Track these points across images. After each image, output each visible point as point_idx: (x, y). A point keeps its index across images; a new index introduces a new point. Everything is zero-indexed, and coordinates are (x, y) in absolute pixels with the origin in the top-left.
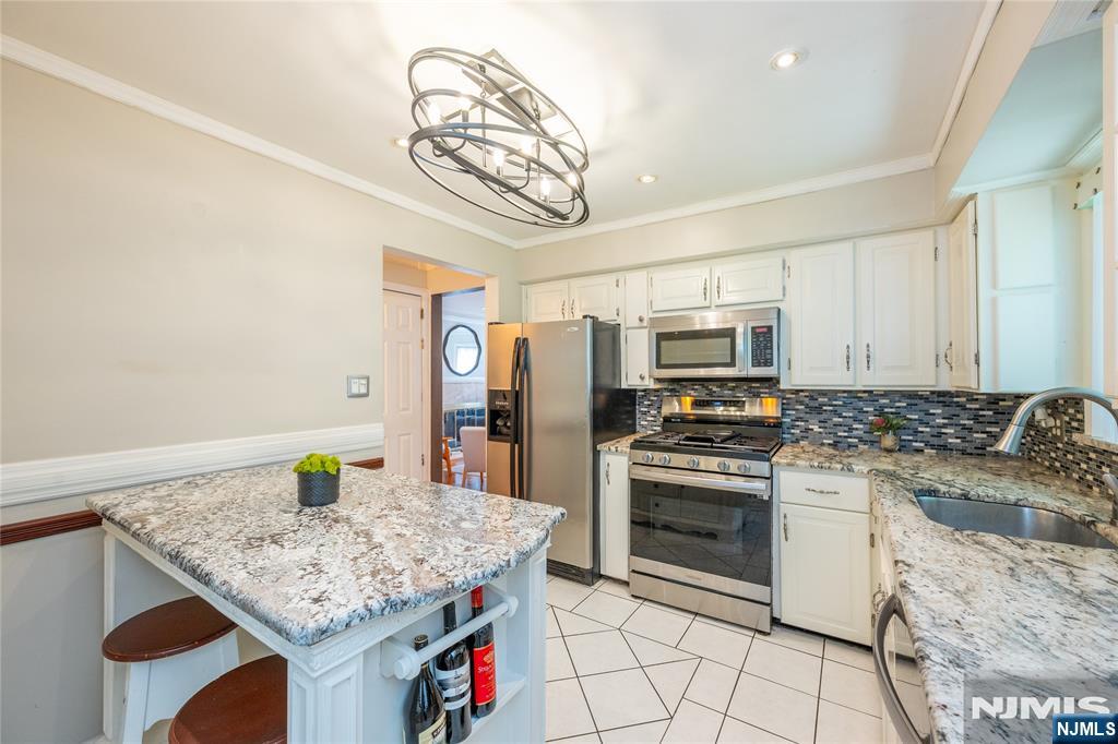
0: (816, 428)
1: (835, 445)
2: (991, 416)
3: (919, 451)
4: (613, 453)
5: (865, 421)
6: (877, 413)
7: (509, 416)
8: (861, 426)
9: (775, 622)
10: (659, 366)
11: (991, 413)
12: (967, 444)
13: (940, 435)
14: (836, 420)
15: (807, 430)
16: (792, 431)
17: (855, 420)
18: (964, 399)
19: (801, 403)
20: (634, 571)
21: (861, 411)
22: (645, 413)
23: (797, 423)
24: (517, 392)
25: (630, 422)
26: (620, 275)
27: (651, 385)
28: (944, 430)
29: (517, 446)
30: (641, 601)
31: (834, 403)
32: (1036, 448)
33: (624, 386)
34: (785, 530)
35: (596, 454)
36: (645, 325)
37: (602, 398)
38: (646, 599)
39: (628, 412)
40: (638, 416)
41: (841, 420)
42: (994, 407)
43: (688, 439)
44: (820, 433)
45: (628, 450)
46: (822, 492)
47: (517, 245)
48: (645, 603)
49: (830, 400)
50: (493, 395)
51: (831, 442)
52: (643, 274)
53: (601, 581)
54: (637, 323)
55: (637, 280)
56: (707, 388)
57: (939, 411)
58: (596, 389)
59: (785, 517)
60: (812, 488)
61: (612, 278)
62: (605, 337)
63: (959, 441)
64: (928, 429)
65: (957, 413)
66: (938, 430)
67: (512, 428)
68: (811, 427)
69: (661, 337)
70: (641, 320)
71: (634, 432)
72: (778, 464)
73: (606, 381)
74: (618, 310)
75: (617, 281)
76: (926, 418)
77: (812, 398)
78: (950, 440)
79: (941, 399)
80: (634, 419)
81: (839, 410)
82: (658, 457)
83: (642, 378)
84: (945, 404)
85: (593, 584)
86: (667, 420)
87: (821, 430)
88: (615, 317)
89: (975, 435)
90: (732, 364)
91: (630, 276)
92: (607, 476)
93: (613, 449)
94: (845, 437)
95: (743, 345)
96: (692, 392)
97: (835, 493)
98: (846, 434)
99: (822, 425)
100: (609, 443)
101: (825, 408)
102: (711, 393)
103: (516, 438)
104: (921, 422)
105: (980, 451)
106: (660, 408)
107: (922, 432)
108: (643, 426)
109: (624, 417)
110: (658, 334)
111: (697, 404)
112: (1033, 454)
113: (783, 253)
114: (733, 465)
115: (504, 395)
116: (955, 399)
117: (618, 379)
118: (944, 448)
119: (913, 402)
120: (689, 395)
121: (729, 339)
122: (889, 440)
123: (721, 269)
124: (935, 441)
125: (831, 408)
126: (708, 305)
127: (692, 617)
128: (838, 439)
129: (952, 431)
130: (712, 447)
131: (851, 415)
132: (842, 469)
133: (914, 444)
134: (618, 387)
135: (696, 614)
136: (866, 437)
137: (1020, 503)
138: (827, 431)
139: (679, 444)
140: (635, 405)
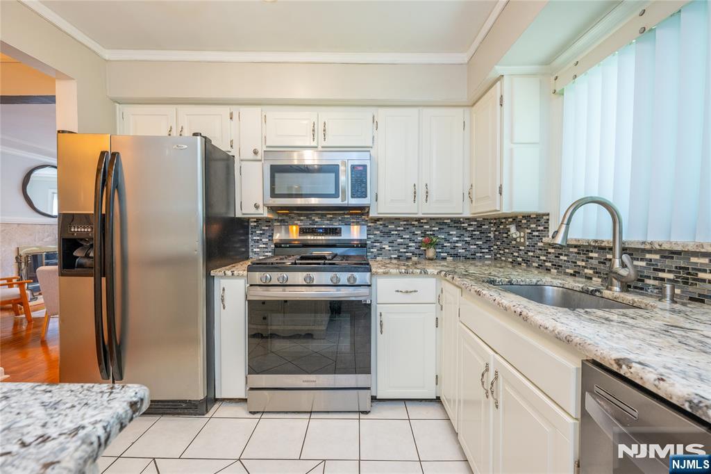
0: (387, 248)
1: (398, 258)
2: (478, 235)
3: (444, 259)
4: (229, 277)
5: (416, 241)
6: (423, 235)
7: (92, 246)
8: (414, 244)
9: (374, 399)
10: (273, 195)
11: (478, 233)
12: (467, 253)
13: (454, 248)
14: (400, 240)
15: (382, 249)
16: (372, 250)
17: (411, 240)
18: (466, 225)
19: (378, 229)
20: (252, 389)
21: (414, 234)
22: (257, 241)
23: (375, 244)
24: (103, 217)
25: (243, 250)
26: (234, 109)
27: (264, 213)
28: (457, 245)
29: (104, 279)
30: (258, 416)
31: (399, 229)
32: (502, 252)
33: (239, 215)
34: (381, 326)
35: (210, 279)
36: (259, 157)
37: (216, 228)
38: (263, 412)
39: (242, 241)
40: (251, 244)
41: (402, 240)
42: (480, 229)
43: (302, 258)
44: (389, 250)
45: (245, 273)
46: (407, 292)
47: (108, 54)
48: (264, 416)
49: (396, 227)
50: (66, 220)
51: (396, 256)
52: (257, 110)
53: (216, 406)
54: (252, 156)
55: (251, 115)
56: (310, 219)
57: (455, 233)
58: (209, 219)
59: (381, 315)
60: (400, 290)
61: (225, 110)
62: (219, 167)
63: (464, 251)
64: (449, 244)
65: (462, 233)
66: (454, 244)
67: (97, 259)
68: (384, 246)
69: (276, 170)
70: (255, 152)
71: (247, 258)
72: (377, 273)
73: (219, 210)
74: (232, 141)
75: (231, 114)
76: (448, 238)
77: (385, 226)
78: (460, 251)
79: (456, 225)
80: (247, 246)
81: (401, 233)
82: (275, 277)
83: (257, 207)
84: (458, 228)
85: (207, 412)
86: (278, 246)
87: (390, 248)
88: (229, 149)
89: (471, 247)
90: (336, 196)
91: (244, 110)
92: (223, 301)
93: (229, 273)
94: (405, 252)
95: (345, 179)
96: (299, 222)
97: (415, 291)
98: (405, 250)
99: (391, 244)
100: (224, 268)
101: (392, 232)
102: (314, 223)
103: (103, 269)
104: (445, 240)
105: (473, 257)
106: (272, 236)
107: (446, 246)
108: (255, 253)
109: (238, 245)
110: (272, 167)
111: (303, 231)
112: (498, 256)
113: (373, 110)
114: (344, 277)
115: (85, 219)
116: (463, 225)
117: (232, 208)
118: (456, 256)
119: (441, 227)
120: (296, 224)
121: (333, 175)
122: (431, 253)
123: (326, 115)
124: (452, 252)
125: (396, 232)
126: (315, 145)
127: (307, 416)
128: (400, 254)
129: (461, 245)
130: (324, 264)
131: (408, 236)
132: (421, 273)
133: (442, 254)
134: (233, 216)
135: (311, 412)
136: (417, 251)
137: (538, 283)
138: (395, 248)
139: (295, 264)
140: (248, 234)
